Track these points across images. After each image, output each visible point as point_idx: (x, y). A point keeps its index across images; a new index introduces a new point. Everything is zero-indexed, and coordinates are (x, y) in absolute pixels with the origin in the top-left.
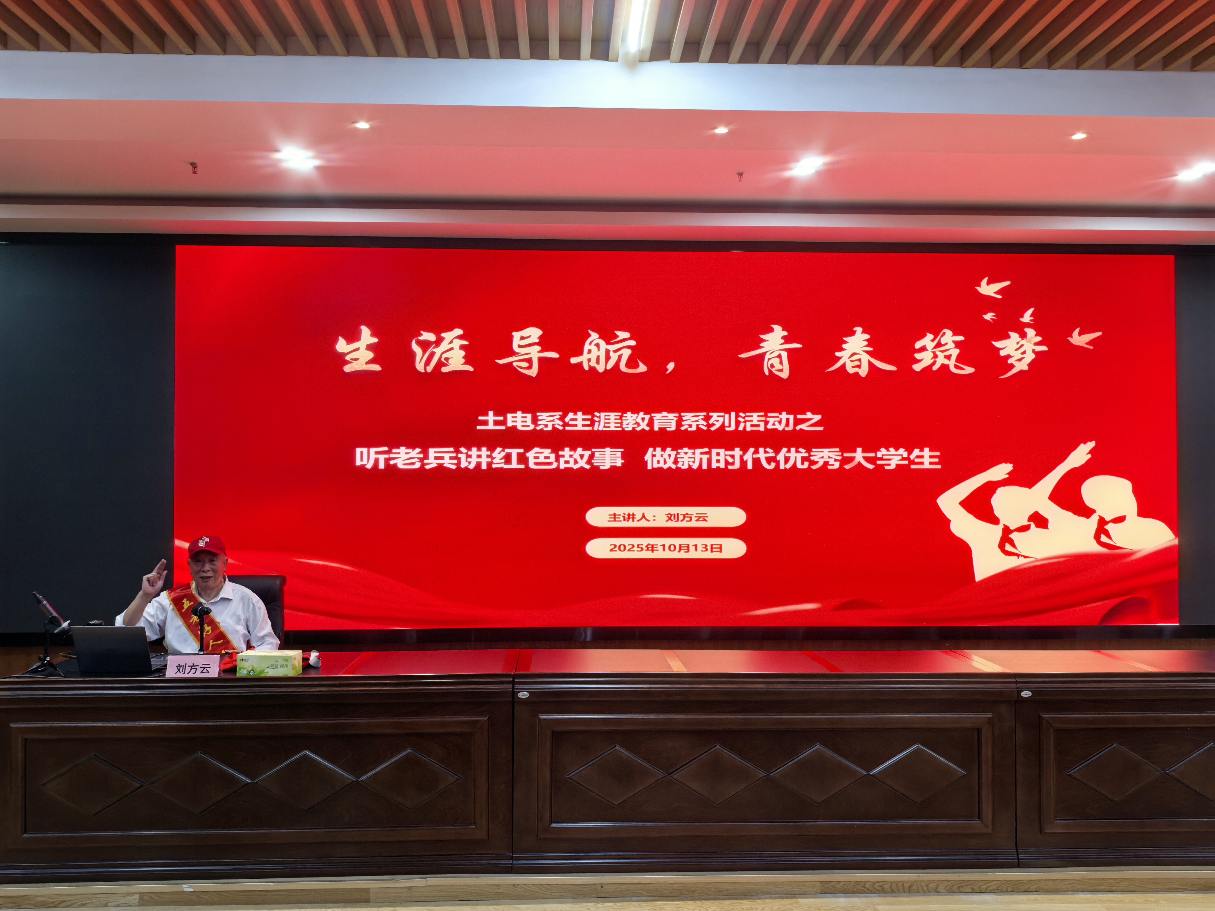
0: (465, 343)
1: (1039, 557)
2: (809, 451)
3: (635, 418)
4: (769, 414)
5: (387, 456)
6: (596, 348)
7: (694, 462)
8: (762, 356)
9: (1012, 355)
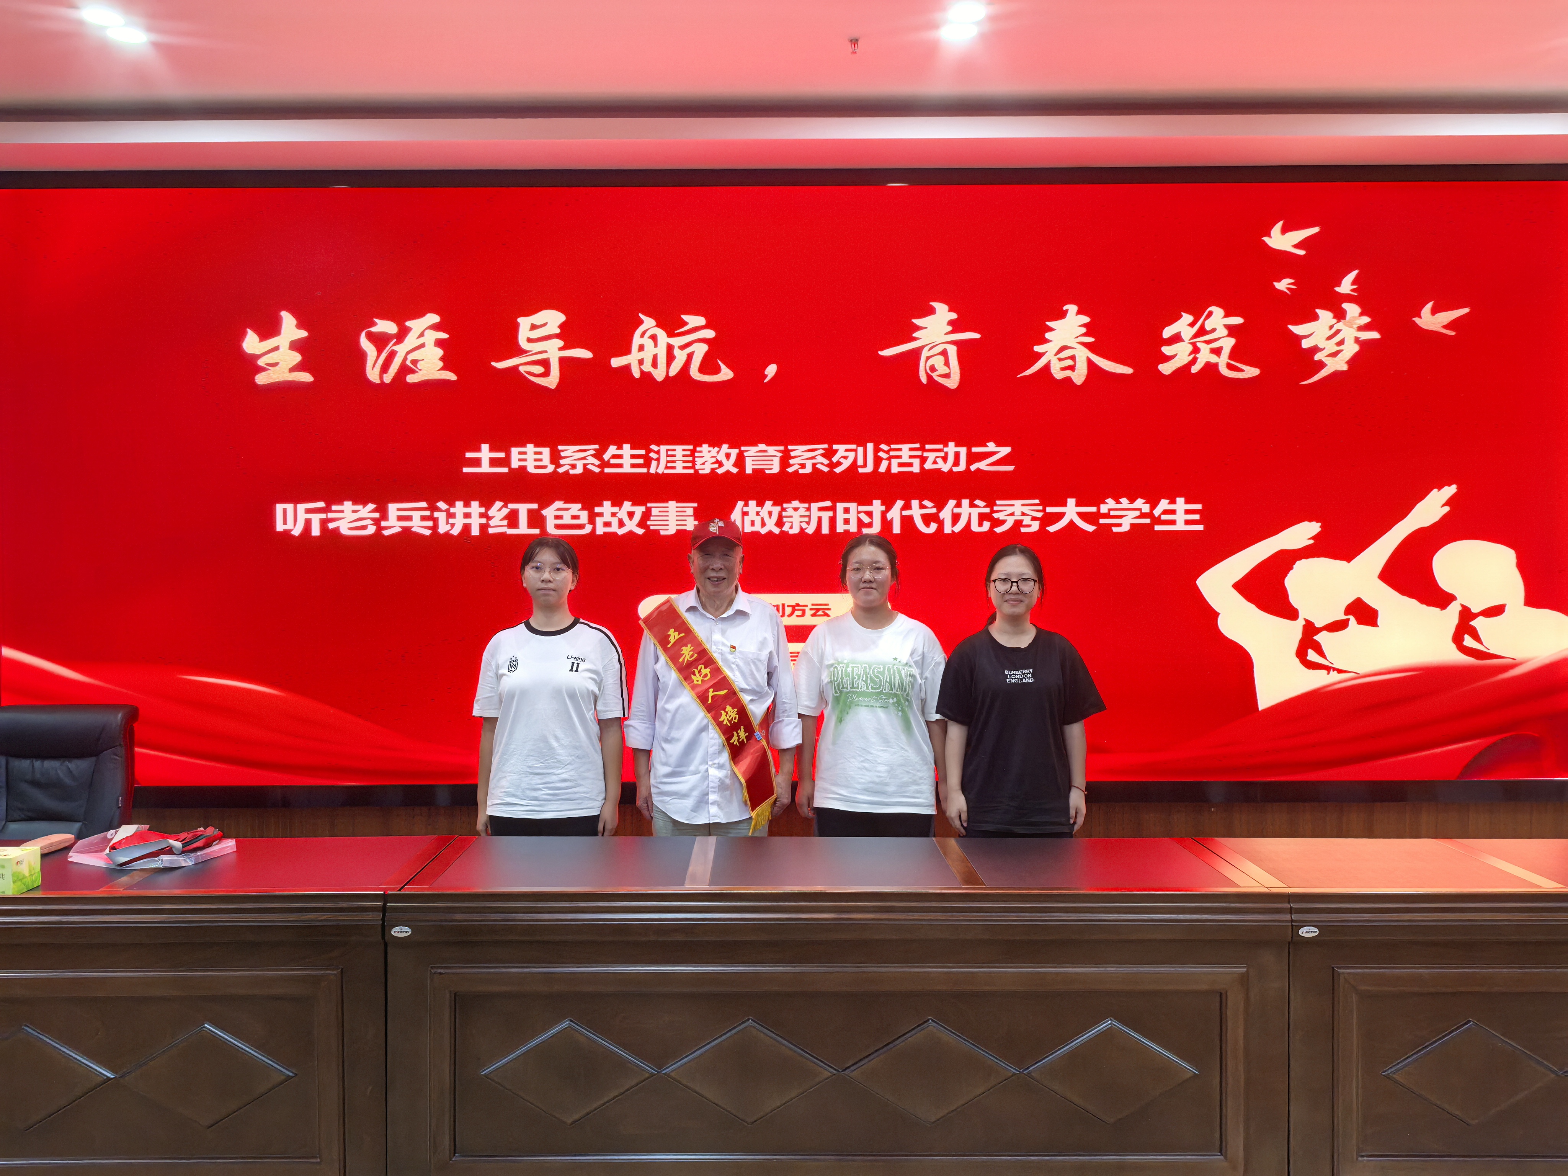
0: (444, 336)
1: (1362, 671)
2: (991, 504)
3: (715, 454)
4: (928, 447)
5: (323, 516)
6: (651, 342)
7: (808, 523)
8: (915, 354)
9: (1321, 346)
